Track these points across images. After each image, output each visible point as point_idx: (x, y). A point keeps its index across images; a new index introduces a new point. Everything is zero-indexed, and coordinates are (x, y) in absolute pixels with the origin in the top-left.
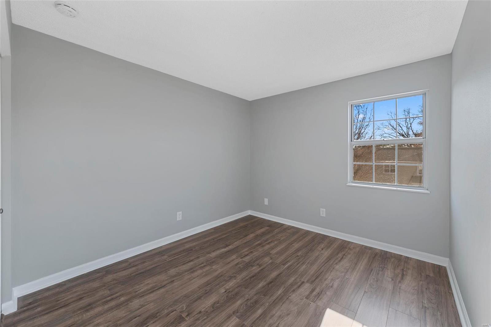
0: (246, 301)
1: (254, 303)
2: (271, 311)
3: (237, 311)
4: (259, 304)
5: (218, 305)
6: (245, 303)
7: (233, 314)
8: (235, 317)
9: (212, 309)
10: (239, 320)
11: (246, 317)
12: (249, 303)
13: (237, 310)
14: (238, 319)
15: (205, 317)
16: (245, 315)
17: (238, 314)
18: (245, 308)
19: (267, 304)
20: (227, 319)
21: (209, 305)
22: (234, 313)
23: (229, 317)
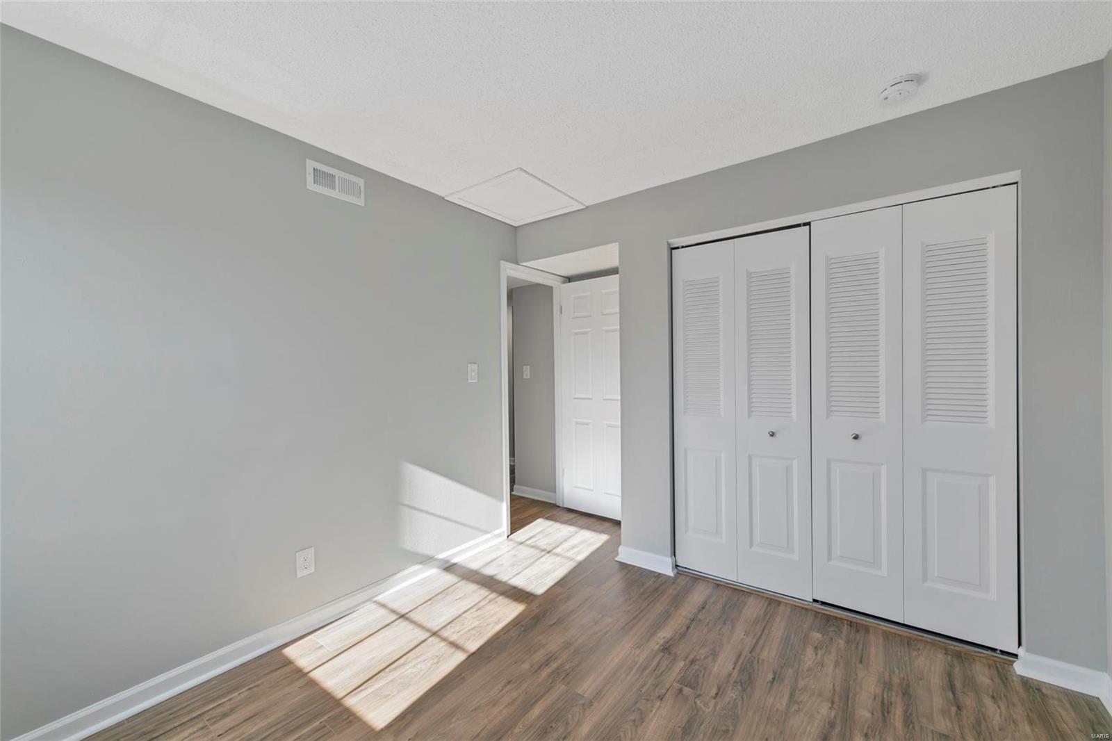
0: (569, 733)
1: (548, 730)
2: (511, 715)
3: (585, 707)
4: (538, 729)
5: (632, 717)
6: (570, 729)
7: (591, 702)
8: (586, 695)
9: (641, 707)
10: (576, 691)
11: (563, 697)
12: (561, 730)
13: (585, 710)
14: (579, 692)
15: (644, 690)
16: (566, 702)
17: (583, 702)
18: (570, 716)
19: (517, 730)
20: (600, 692)
21: (652, 714)
22: (591, 704)
23: (598, 695)
